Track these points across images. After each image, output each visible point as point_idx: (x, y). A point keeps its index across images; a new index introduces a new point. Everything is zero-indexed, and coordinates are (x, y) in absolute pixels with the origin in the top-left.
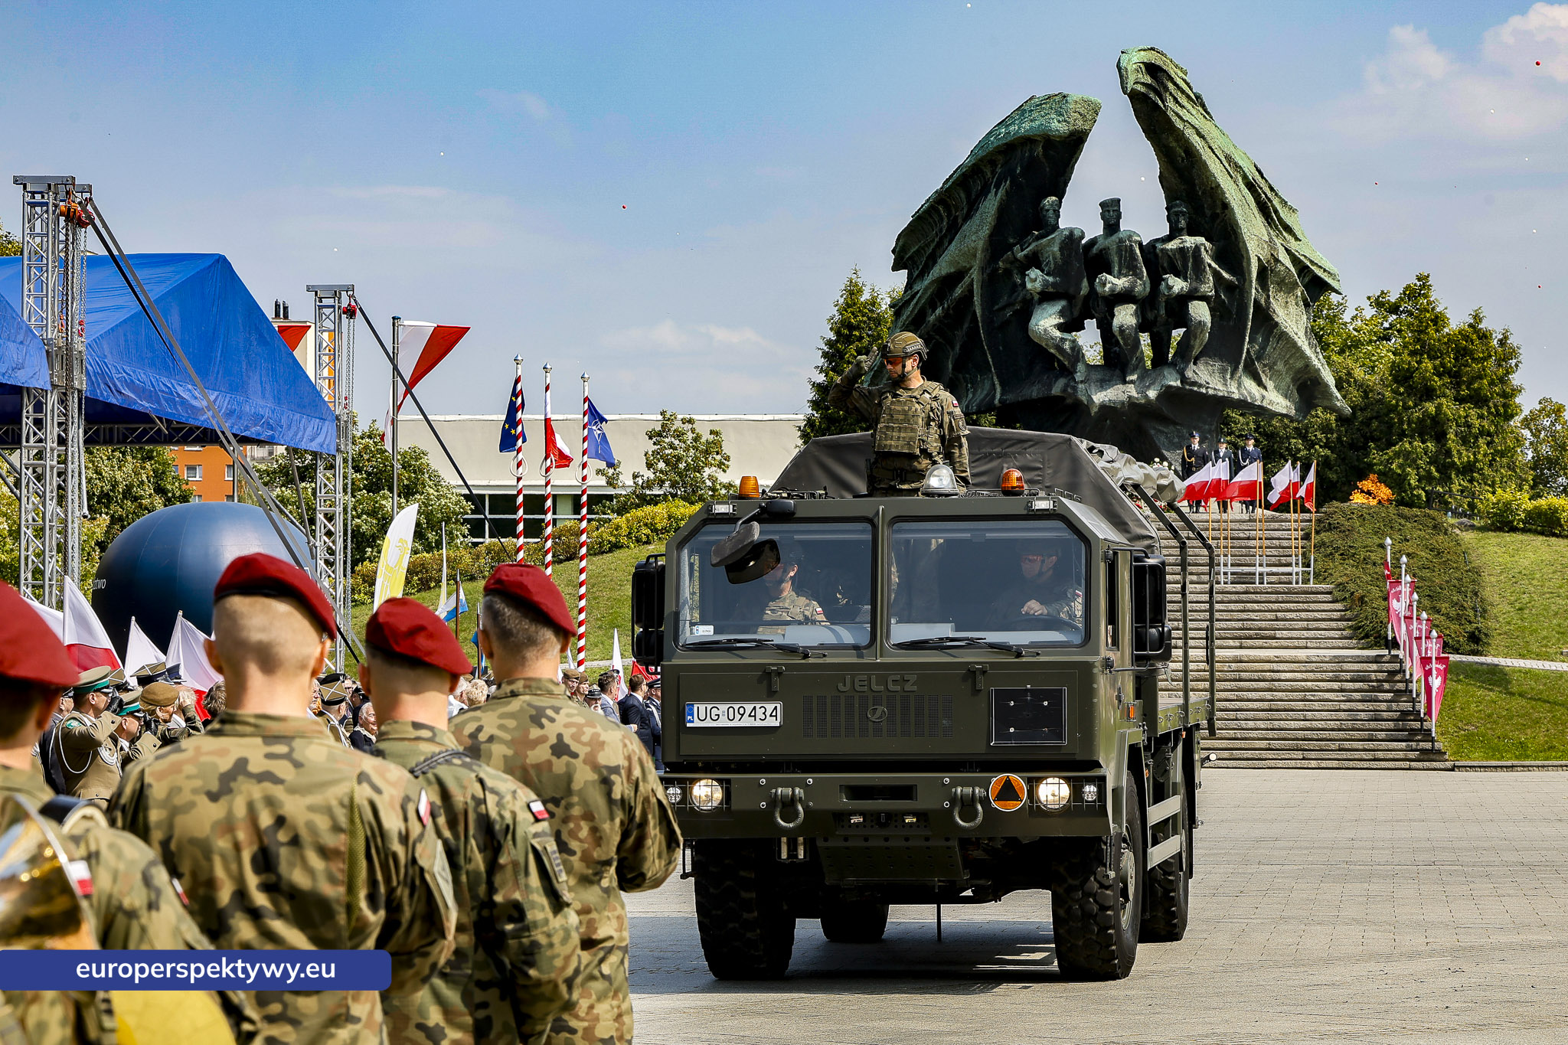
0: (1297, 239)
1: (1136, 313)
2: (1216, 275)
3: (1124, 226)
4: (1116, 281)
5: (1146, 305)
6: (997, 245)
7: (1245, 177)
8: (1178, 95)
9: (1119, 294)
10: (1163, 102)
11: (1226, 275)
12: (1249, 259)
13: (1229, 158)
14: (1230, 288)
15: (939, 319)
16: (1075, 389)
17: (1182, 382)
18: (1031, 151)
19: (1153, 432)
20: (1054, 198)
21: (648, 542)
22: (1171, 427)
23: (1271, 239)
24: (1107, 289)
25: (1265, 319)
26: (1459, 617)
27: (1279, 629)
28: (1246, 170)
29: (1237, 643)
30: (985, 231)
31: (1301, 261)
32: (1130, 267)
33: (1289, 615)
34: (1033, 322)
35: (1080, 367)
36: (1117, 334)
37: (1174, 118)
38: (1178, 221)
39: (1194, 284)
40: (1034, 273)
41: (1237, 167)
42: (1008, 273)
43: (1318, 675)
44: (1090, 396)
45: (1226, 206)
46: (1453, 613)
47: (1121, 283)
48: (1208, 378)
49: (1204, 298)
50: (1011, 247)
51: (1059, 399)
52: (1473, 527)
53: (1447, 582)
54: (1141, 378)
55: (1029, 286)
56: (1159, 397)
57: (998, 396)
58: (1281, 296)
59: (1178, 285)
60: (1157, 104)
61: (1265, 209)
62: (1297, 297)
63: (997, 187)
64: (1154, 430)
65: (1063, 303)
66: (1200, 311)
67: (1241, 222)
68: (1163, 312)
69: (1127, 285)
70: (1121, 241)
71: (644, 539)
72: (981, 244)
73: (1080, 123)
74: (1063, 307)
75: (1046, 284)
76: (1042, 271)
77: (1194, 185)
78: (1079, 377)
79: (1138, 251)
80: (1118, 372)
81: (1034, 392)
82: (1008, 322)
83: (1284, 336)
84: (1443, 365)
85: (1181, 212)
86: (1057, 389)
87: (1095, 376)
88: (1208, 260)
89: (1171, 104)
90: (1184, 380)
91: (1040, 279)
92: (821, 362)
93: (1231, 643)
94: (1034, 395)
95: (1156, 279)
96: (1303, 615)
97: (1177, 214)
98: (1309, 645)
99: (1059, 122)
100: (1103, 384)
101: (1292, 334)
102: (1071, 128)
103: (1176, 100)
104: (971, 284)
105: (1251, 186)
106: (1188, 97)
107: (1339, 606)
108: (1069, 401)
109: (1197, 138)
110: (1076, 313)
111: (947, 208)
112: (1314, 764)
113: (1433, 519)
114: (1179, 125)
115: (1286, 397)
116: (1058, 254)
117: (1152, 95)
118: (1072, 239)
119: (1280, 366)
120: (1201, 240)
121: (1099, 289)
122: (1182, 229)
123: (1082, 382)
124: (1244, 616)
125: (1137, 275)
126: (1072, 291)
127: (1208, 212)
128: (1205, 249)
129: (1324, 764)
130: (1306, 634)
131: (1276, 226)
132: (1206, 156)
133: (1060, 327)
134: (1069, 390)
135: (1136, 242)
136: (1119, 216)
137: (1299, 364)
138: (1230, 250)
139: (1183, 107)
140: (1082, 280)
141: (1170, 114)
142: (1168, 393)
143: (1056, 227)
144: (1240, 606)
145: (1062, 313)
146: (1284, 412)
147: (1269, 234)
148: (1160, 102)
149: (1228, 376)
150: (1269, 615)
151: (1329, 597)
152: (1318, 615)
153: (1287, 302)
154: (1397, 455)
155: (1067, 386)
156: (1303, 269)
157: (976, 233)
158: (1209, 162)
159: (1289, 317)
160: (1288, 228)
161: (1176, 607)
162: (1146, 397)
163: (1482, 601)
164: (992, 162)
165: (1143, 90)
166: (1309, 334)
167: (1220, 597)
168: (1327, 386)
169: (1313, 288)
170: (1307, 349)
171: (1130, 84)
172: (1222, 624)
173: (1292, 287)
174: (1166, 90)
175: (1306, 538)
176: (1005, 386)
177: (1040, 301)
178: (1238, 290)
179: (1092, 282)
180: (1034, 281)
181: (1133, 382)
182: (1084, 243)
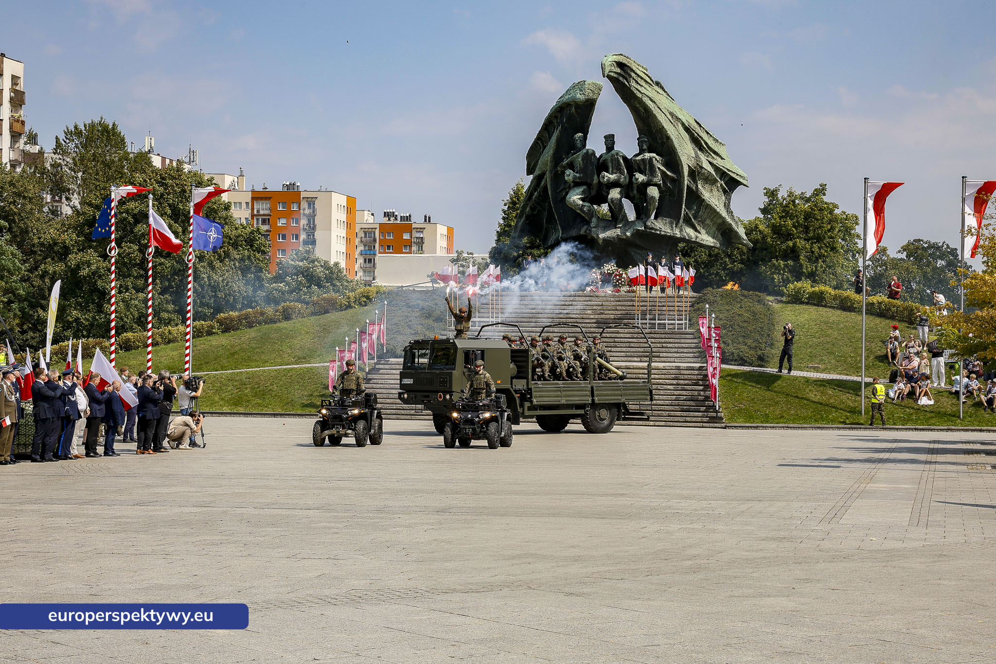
0: (722, 158)
1: (621, 193)
2: (663, 173)
3: (616, 147)
4: (610, 176)
6: (557, 159)
7: (683, 124)
8: (639, 80)
9: (612, 182)
10: (628, 83)
11: (669, 173)
12: (682, 166)
13: (671, 114)
14: (673, 180)
15: (536, 197)
16: (590, 231)
17: (645, 228)
18: (570, 111)
19: (633, 253)
20: (580, 134)
21: (365, 305)
22: (644, 251)
23: (697, 156)
24: (605, 180)
25: (695, 197)
26: (756, 347)
27: (661, 352)
28: (684, 121)
30: (551, 152)
31: (721, 169)
32: (618, 169)
33: (669, 345)
34: (568, 197)
35: (594, 220)
36: (610, 203)
37: (636, 92)
38: (642, 146)
39: (650, 177)
40: (568, 171)
41: (678, 119)
43: (667, 376)
44: (598, 235)
45: (668, 138)
46: (753, 345)
47: (613, 177)
48: (662, 226)
49: (655, 185)
50: (562, 160)
51: (585, 236)
52: (781, 302)
53: (754, 329)
54: (624, 226)
55: (566, 178)
56: (632, 235)
57: (561, 235)
58: (707, 186)
59: (641, 178)
60: (624, 83)
61: (696, 141)
62: (718, 187)
63: (557, 130)
64: (633, 252)
65: (585, 187)
66: (653, 192)
67: (677, 145)
68: (635, 192)
69: (616, 178)
70: (613, 155)
71: (363, 303)
72: (549, 158)
73: (591, 95)
74: (584, 189)
75: (575, 177)
76: (574, 171)
77: (651, 127)
78: (592, 225)
79: (621, 161)
80: (614, 222)
83: (708, 207)
84: (797, 222)
85: (644, 141)
86: (582, 232)
87: (602, 224)
88: (658, 165)
90: (646, 226)
91: (572, 175)
92: (502, 222)
93: (636, 359)
95: (631, 174)
96: (676, 345)
97: (642, 142)
98: (676, 360)
99: (580, 94)
100: (605, 229)
101: (713, 205)
102: (586, 97)
103: (637, 82)
104: (547, 180)
105: (687, 129)
106: (646, 81)
107: (695, 341)
108: (589, 237)
109: (651, 102)
113: (760, 297)
114: (640, 95)
115: (713, 238)
116: (581, 162)
117: (621, 79)
118: (590, 155)
119: (708, 222)
120: (654, 155)
121: (601, 180)
122: (645, 150)
123: (594, 227)
124: (646, 345)
125: (622, 173)
126: (589, 181)
127: (660, 142)
128: (656, 159)
129: (657, 423)
130: (675, 355)
131: (707, 151)
132: (656, 111)
133: (583, 200)
134: (588, 231)
135: (620, 156)
136: (614, 143)
137: (720, 221)
138: (672, 160)
139: (642, 86)
140: (594, 176)
141: (633, 89)
142: (637, 233)
143: (581, 149)
144: (645, 340)
145: (583, 192)
146: (712, 245)
147: (696, 153)
148: (626, 83)
149: (674, 226)
150: (659, 345)
151: (692, 336)
152: (684, 345)
153: (712, 190)
155: (587, 229)
156: (723, 174)
157: (548, 153)
158: (657, 115)
159: (712, 197)
160: (715, 153)
161: (612, 340)
162: (626, 235)
163: (772, 339)
164: (556, 117)
165: (615, 75)
166: (727, 206)
167: (635, 336)
168: (737, 232)
169: (731, 184)
170: (724, 213)
171: (606, 73)
172: (633, 350)
173: (713, 182)
174: (630, 76)
175: (692, 306)
176: (563, 230)
177: (574, 186)
178: (677, 182)
179: (599, 177)
180: (568, 174)
181: (620, 227)
182: (597, 157)
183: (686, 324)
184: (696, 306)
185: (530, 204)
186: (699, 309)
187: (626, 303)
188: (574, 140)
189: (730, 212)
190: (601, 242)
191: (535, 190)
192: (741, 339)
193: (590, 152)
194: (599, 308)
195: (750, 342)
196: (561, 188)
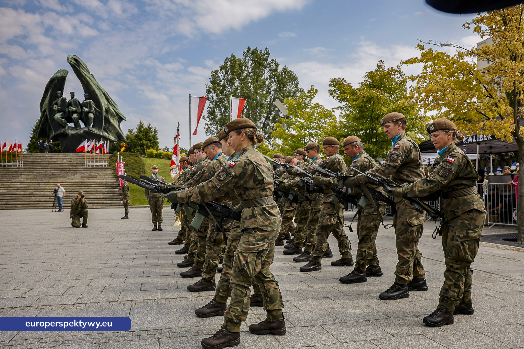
0: (116, 108)
1: (77, 115)
2: (95, 109)
3: (75, 97)
4: (73, 108)
7: (102, 92)
9: (74, 111)
11: (97, 109)
12: (103, 107)
13: (98, 86)
14: (99, 112)
16: (65, 130)
20: (60, 92)
23: (108, 104)
25: (107, 121)
26: (138, 173)
28: (102, 90)
29: (87, 179)
30: (49, 100)
32: (76, 106)
34: (55, 117)
35: (67, 126)
36: (73, 119)
37: (83, 73)
38: (86, 97)
39: (90, 110)
40: (55, 106)
41: (100, 89)
43: (101, 185)
45: (97, 95)
47: (74, 109)
48: (95, 130)
49: (92, 113)
52: (144, 157)
55: (54, 108)
56: (83, 132)
58: (112, 117)
59: (86, 109)
61: (107, 99)
62: (116, 118)
63: (50, 91)
65: (62, 113)
66: (91, 115)
67: (100, 100)
68: (84, 115)
69: (76, 109)
70: (74, 100)
72: (47, 103)
73: (64, 75)
75: (58, 108)
76: (57, 106)
77: (89, 89)
78: (66, 128)
79: (78, 103)
80: (75, 128)
81: (59, 132)
83: (112, 125)
85: (87, 95)
88: (93, 105)
89: (82, 70)
90: (89, 129)
93: (86, 179)
95: (82, 108)
96: (104, 173)
100: (72, 130)
101: (114, 125)
102: (62, 75)
103: (83, 69)
104: (47, 112)
105: (104, 94)
106: (88, 72)
107: (112, 171)
109: (89, 79)
110: (66, 116)
112: (95, 207)
114: (84, 75)
115: (115, 138)
116: (60, 102)
117: (76, 66)
118: (64, 100)
119: (112, 131)
120: (91, 101)
121: (69, 109)
122: (87, 99)
124: (91, 173)
125: (78, 107)
126: (64, 110)
127: (93, 96)
128: (92, 103)
129: (98, 207)
130: (104, 177)
131: (111, 104)
132: (91, 83)
133: (62, 118)
135: (77, 101)
136: (74, 95)
137: (117, 131)
138: (98, 104)
139: (85, 71)
140: (66, 109)
142: (85, 132)
143: (61, 97)
144: (90, 171)
145: (62, 115)
146: (114, 140)
148: (79, 68)
149: (100, 131)
150: (96, 173)
151: (110, 169)
152: (107, 173)
153: (114, 119)
154: (136, 150)
156: (118, 114)
159: (114, 122)
160: (114, 106)
161: (75, 171)
162: (80, 132)
163: (144, 170)
164: (50, 86)
165: (73, 64)
166: (119, 126)
167: (86, 169)
168: (123, 136)
169: (120, 119)
170: (118, 129)
171: (69, 61)
172: (85, 175)
173: (114, 116)
174: (80, 66)
175: (109, 158)
176: (55, 132)
177: (58, 112)
178: (101, 113)
179: (68, 109)
180: (55, 107)
181: (78, 130)
182: (67, 101)
183: (107, 165)
184: (111, 158)
185: (41, 123)
186: (112, 159)
187: (81, 157)
188: (57, 94)
189: (120, 129)
190: (70, 135)
191: (43, 117)
192: (132, 170)
193: (64, 98)
195: (136, 171)
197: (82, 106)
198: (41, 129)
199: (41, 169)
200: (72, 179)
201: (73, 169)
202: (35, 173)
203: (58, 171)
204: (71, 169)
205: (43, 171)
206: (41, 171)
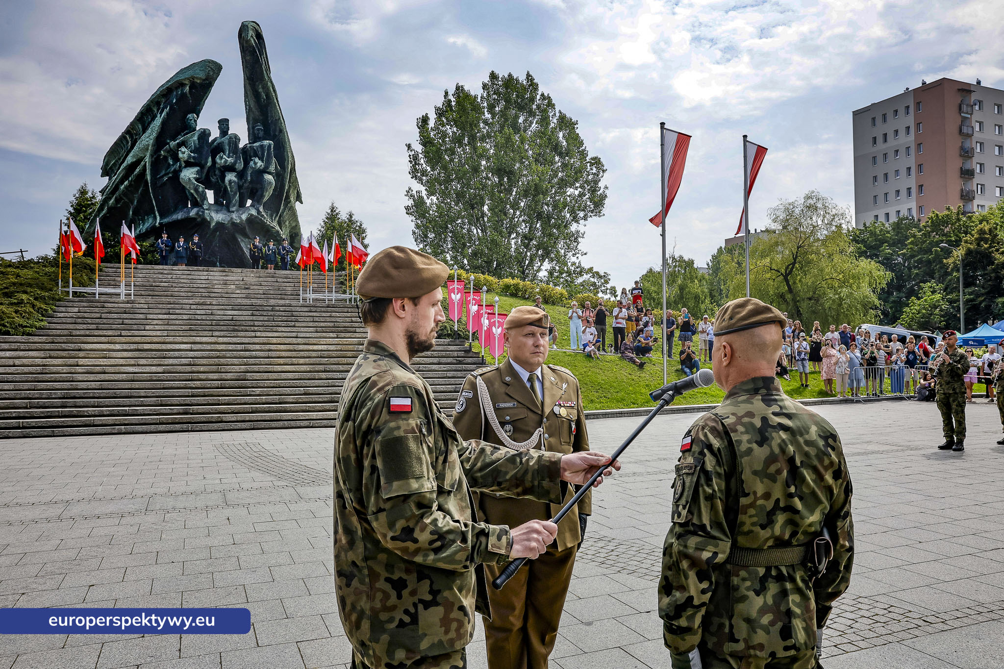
1: (236, 177)
2: (276, 164)
3: (230, 132)
4: (227, 159)
5: (241, 175)
6: (160, 142)
9: (229, 165)
11: (278, 166)
12: (288, 161)
15: (126, 187)
16: (203, 212)
18: (182, 89)
20: (194, 115)
24: (222, 161)
25: (288, 196)
30: (154, 136)
32: (234, 153)
34: (180, 177)
35: (205, 202)
36: (227, 185)
37: (265, 72)
39: (267, 165)
40: (183, 149)
42: (165, 158)
44: (211, 217)
47: (229, 160)
49: (270, 173)
51: (193, 219)
55: (181, 156)
57: (158, 221)
59: (260, 164)
60: (258, 59)
63: (162, 113)
65: (198, 168)
66: (269, 177)
69: (233, 162)
70: (230, 138)
72: (152, 141)
73: (211, 73)
75: (190, 156)
76: (188, 150)
77: (267, 117)
78: (205, 207)
80: (225, 208)
81: (179, 216)
82: (165, 184)
85: (260, 129)
86: (193, 213)
89: (264, 63)
90: (259, 212)
91: (187, 153)
94: (179, 217)
97: (258, 130)
99: (200, 70)
100: (217, 212)
102: (206, 76)
104: (145, 165)
108: (199, 220)
111: (131, 137)
114: (266, 78)
116: (197, 142)
118: (205, 134)
121: (218, 161)
125: (238, 158)
126: (203, 162)
132: (275, 101)
133: (197, 180)
134: (200, 213)
140: (207, 159)
142: (251, 220)
143: (194, 130)
145: (197, 172)
157: (148, 139)
158: (276, 105)
162: (240, 218)
164: (158, 104)
165: (254, 44)
174: (262, 54)
176: (162, 216)
177: (185, 167)
180: (183, 153)
181: (233, 212)
182: (211, 139)
190: (213, 224)
193: (203, 131)
194: (242, 283)
196: (163, 172)
197: (247, 154)
198: (109, 209)
199: (194, 307)
200: (294, 334)
201: (282, 309)
202: (185, 317)
203: (245, 313)
204: (277, 308)
205: (203, 312)
206: (198, 312)
